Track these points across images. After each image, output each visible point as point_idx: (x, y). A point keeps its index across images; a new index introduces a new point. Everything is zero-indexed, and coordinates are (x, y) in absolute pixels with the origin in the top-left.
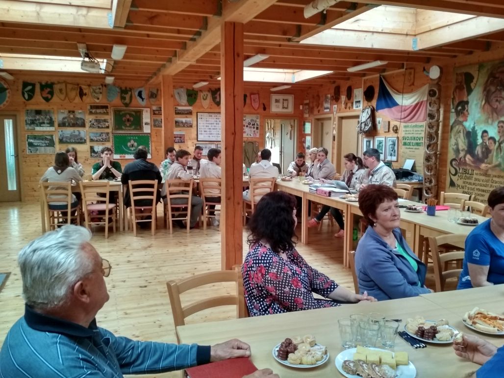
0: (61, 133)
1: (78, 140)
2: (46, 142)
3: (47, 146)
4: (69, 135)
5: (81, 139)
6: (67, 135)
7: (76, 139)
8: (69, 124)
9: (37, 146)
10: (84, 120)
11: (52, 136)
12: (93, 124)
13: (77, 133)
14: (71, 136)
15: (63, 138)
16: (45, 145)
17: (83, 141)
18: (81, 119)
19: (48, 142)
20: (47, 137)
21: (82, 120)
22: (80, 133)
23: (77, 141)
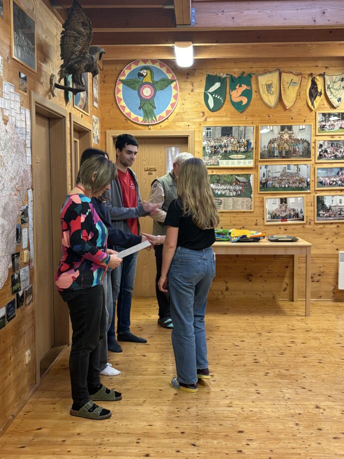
0: (263, 170)
1: (294, 183)
2: (238, 188)
3: (238, 196)
4: (278, 175)
5: (301, 181)
6: (275, 175)
7: (291, 182)
8: (280, 153)
9: (222, 196)
10: (309, 144)
11: (248, 176)
12: (326, 151)
13: (293, 169)
14: (281, 175)
15: (267, 181)
16: (235, 193)
17: (305, 185)
18: (304, 141)
19: (241, 188)
20: (239, 178)
21: (306, 144)
22: (299, 170)
23: (293, 185)
